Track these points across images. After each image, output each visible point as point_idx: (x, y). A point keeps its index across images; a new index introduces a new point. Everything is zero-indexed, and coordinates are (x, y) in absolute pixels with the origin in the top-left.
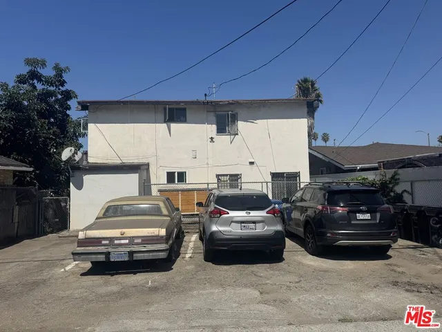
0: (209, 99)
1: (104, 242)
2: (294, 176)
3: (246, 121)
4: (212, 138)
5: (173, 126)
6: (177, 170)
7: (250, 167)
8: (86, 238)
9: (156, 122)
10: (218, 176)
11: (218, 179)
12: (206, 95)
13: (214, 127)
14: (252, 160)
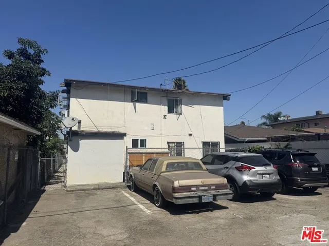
0: (163, 87)
1: (193, 189)
2: (216, 145)
3: (186, 105)
4: (165, 116)
5: (138, 104)
6: (140, 138)
7: (189, 137)
8: (180, 186)
9: (125, 101)
10: (168, 143)
11: (169, 146)
12: (161, 84)
13: (166, 108)
14: (191, 133)
